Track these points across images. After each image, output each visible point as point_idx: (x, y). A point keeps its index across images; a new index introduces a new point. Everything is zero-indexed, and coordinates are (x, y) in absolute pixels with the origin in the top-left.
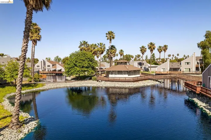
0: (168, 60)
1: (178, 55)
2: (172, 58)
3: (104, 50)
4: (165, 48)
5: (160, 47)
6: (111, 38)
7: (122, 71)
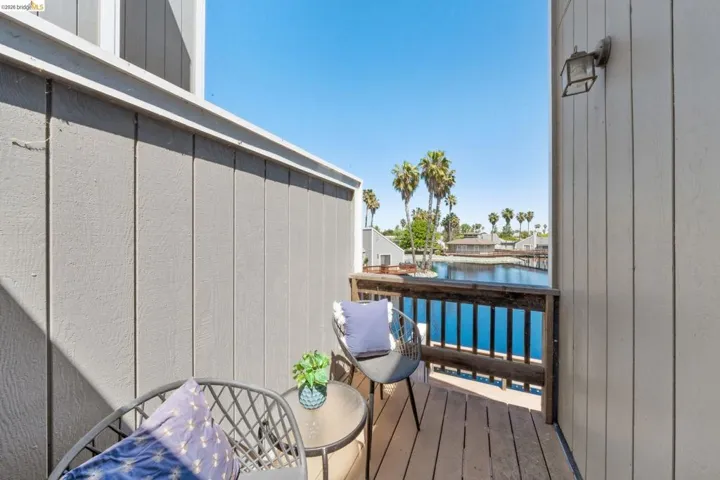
0: (535, 235)
2: (544, 231)
4: (529, 217)
5: (521, 214)
7: (473, 245)
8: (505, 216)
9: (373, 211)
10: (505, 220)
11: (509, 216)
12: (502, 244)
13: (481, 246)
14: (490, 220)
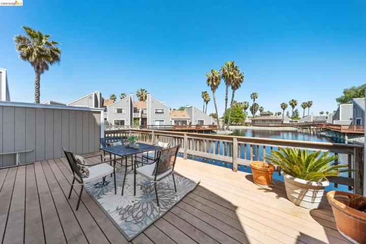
5: (304, 103)
6: (255, 98)
7: (266, 120)
8: (291, 104)
9: (207, 103)
10: (291, 106)
11: (294, 104)
12: (290, 121)
13: (271, 120)
14: (282, 107)
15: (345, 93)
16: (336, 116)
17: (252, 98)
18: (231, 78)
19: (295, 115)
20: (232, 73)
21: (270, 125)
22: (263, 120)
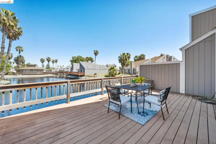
1: (63, 66)
3: (11, 57)
6: (21, 51)
7: (33, 70)
8: (47, 60)
10: (47, 61)
11: (49, 60)
12: (46, 71)
13: (37, 70)
14: (41, 61)
15: (72, 58)
16: (72, 68)
17: (17, 50)
18: (11, 28)
19: (48, 67)
20: (12, 24)
21: (37, 73)
22: (31, 70)
